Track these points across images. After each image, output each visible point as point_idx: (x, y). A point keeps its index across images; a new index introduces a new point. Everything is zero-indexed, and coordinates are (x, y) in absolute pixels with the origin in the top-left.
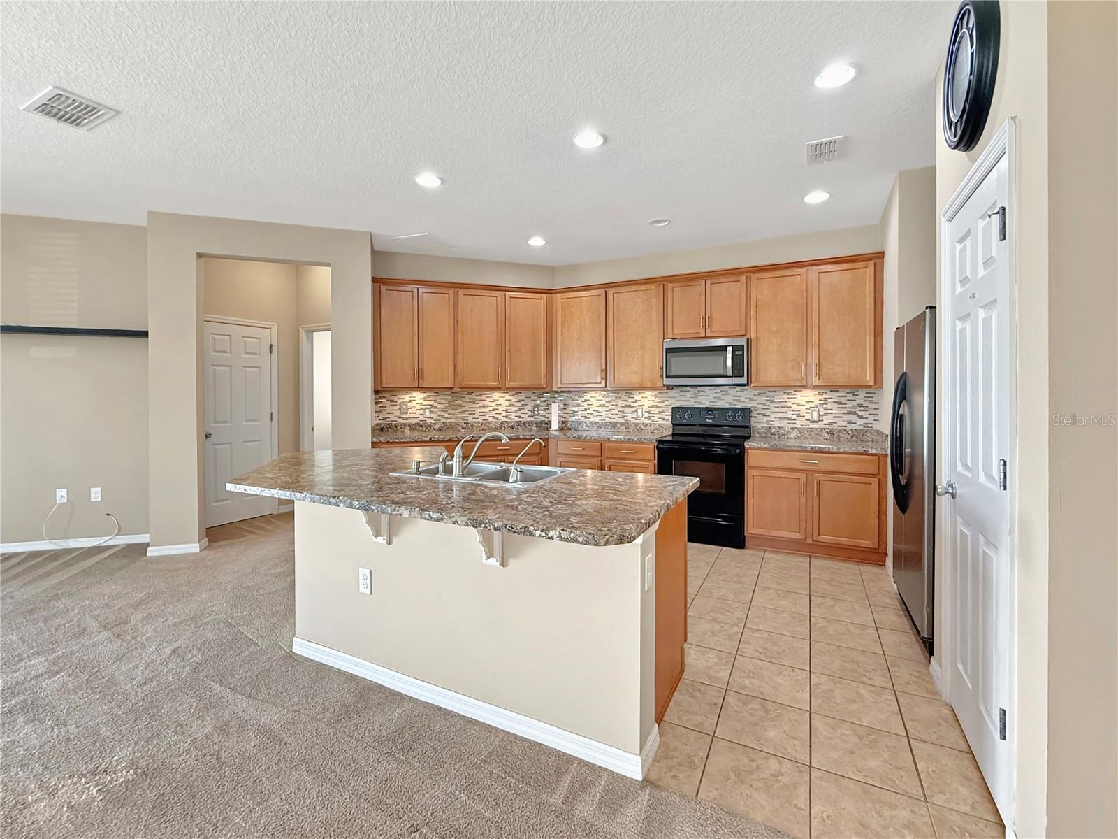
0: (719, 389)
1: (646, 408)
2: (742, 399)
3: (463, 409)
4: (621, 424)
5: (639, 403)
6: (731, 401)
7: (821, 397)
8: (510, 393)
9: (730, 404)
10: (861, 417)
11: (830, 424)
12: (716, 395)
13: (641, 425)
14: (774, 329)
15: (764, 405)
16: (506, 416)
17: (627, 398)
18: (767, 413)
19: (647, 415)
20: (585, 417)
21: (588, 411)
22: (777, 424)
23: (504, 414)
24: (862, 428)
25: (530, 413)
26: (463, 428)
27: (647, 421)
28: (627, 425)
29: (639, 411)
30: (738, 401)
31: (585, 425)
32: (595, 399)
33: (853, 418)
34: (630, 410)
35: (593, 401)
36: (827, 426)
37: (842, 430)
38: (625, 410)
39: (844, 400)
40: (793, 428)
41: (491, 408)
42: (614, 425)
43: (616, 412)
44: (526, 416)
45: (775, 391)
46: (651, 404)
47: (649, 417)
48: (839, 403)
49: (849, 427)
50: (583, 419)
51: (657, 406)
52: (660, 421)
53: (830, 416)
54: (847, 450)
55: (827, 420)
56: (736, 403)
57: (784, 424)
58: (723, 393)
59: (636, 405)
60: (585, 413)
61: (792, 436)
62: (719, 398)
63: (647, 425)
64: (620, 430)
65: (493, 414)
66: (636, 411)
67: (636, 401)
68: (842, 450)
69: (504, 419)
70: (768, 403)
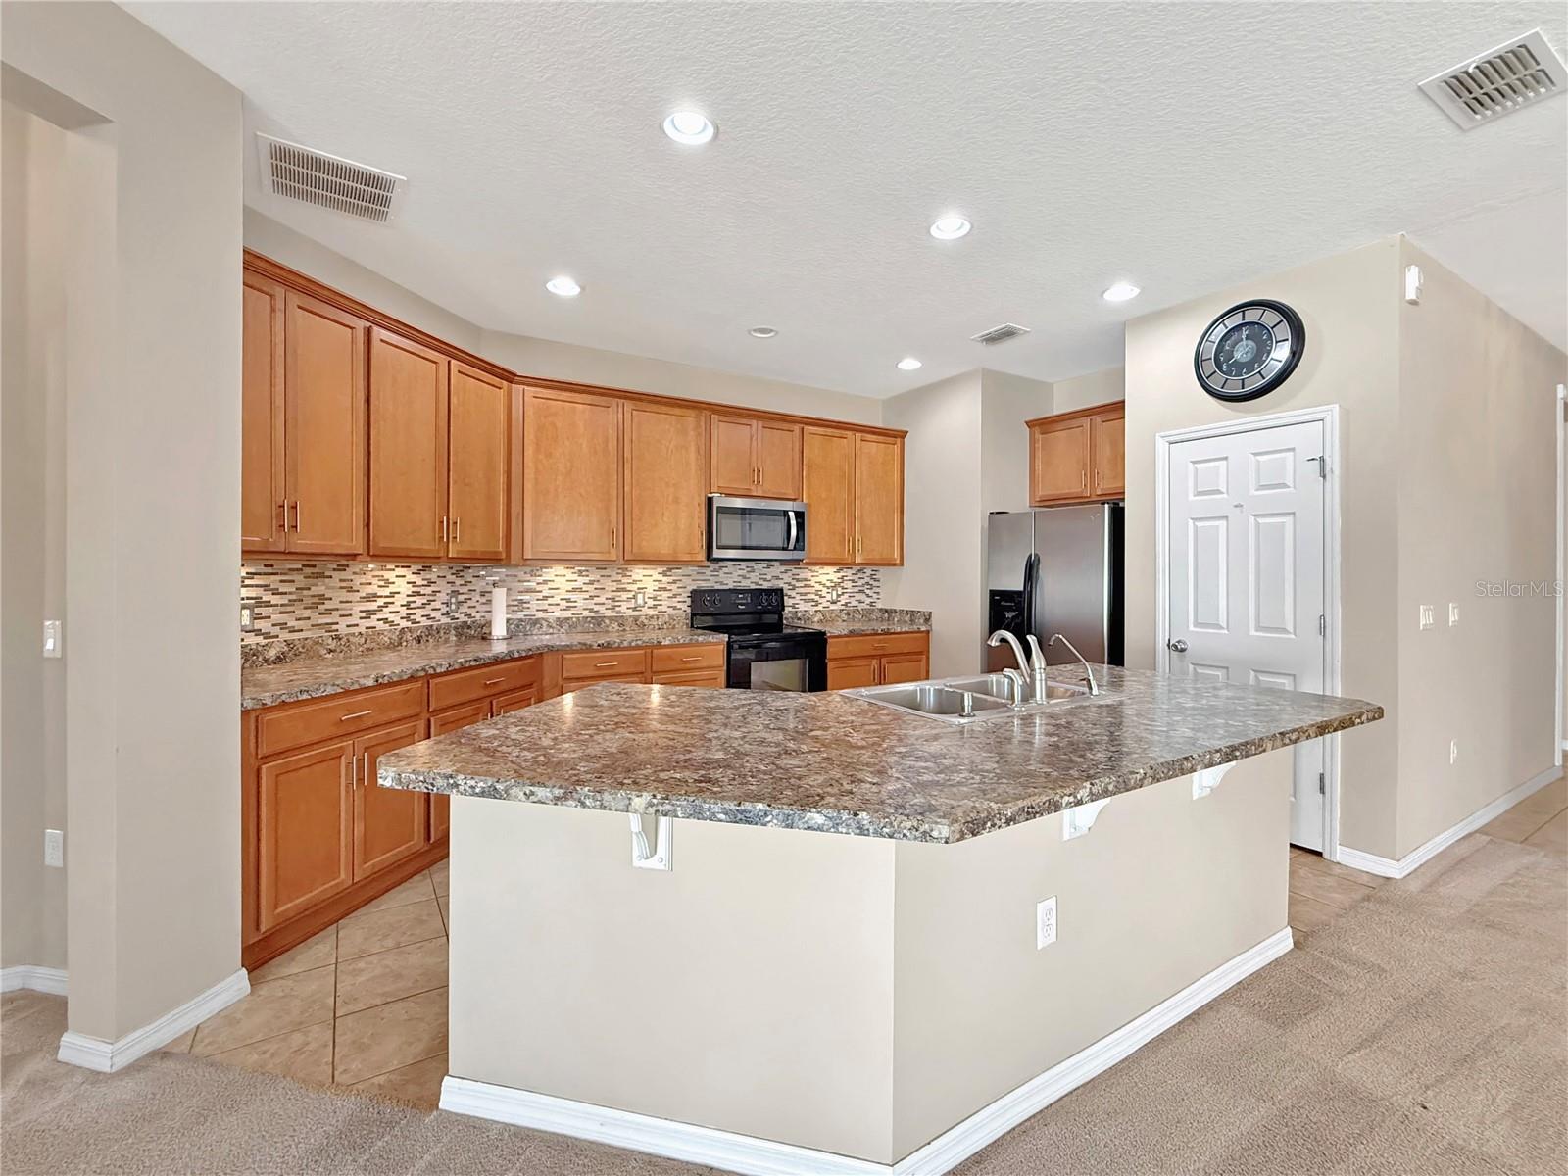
1: (650, 592)
2: (769, 577)
3: (329, 605)
4: (611, 619)
5: (639, 585)
6: (757, 580)
7: (840, 575)
8: (415, 568)
9: (757, 584)
10: (868, 596)
11: (846, 604)
12: (740, 573)
13: (643, 619)
14: (824, 495)
15: (789, 584)
16: (408, 617)
17: (620, 577)
18: (793, 593)
19: (651, 602)
20: (545, 611)
21: (550, 601)
22: (802, 607)
23: (404, 611)
25: (444, 609)
26: (330, 651)
27: (651, 612)
28: (621, 620)
29: (640, 596)
30: (765, 580)
31: (545, 624)
32: (567, 578)
33: (862, 597)
34: (625, 596)
35: (560, 582)
36: (843, 607)
37: (856, 610)
38: (617, 595)
39: (856, 578)
40: (816, 611)
41: (381, 602)
42: (598, 620)
43: (602, 599)
44: (438, 615)
45: (800, 568)
46: (657, 585)
47: (655, 606)
48: (853, 581)
49: (860, 607)
50: (540, 615)
51: (665, 589)
52: (671, 611)
53: (846, 595)
54: (907, 629)
55: (844, 599)
56: (761, 582)
57: (808, 606)
58: (749, 569)
59: (634, 587)
60: (544, 605)
61: (816, 620)
62: (744, 577)
63: (652, 617)
64: (610, 629)
65: (385, 614)
66: (634, 597)
67: (635, 582)
68: (903, 630)
69: (404, 624)
70: (794, 582)
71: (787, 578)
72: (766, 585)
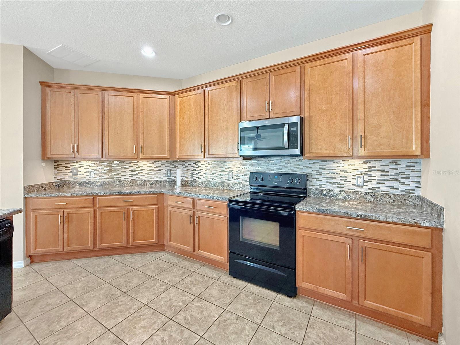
0: (283, 159)
1: (234, 173)
2: (301, 167)
3: (118, 172)
4: (219, 183)
5: (230, 169)
6: (292, 168)
7: (366, 166)
8: (151, 162)
9: (292, 170)
10: (403, 184)
11: (374, 189)
12: (281, 164)
13: (231, 185)
15: (317, 171)
16: (148, 177)
17: (223, 166)
18: (320, 178)
19: (235, 177)
20: (199, 178)
21: (200, 174)
22: (328, 187)
23: (147, 175)
24: (404, 193)
25: (164, 175)
26: (117, 185)
27: (236, 182)
28: (222, 184)
29: (230, 174)
30: (298, 168)
31: (198, 183)
32: (205, 166)
33: (395, 184)
34: (225, 174)
35: (203, 167)
36: (371, 191)
37: (385, 194)
38: (222, 173)
39: (386, 168)
40: (341, 191)
41: (137, 172)
42: (215, 184)
43: (216, 175)
44: (161, 177)
45: (326, 161)
46: (238, 169)
47: (237, 179)
48: (382, 171)
49: (391, 192)
50: (197, 179)
51: (241, 171)
52: (243, 182)
53: (374, 182)
54: (395, 220)
55: (370, 185)
56: (295, 169)
57: (334, 187)
59: (228, 170)
60: (198, 176)
61: (340, 197)
63: (235, 184)
64: (218, 187)
65: (139, 175)
66: (228, 174)
67: (228, 168)
68: (389, 220)
69: (146, 179)
70: (321, 170)
71: (316, 167)
72: (298, 172)
